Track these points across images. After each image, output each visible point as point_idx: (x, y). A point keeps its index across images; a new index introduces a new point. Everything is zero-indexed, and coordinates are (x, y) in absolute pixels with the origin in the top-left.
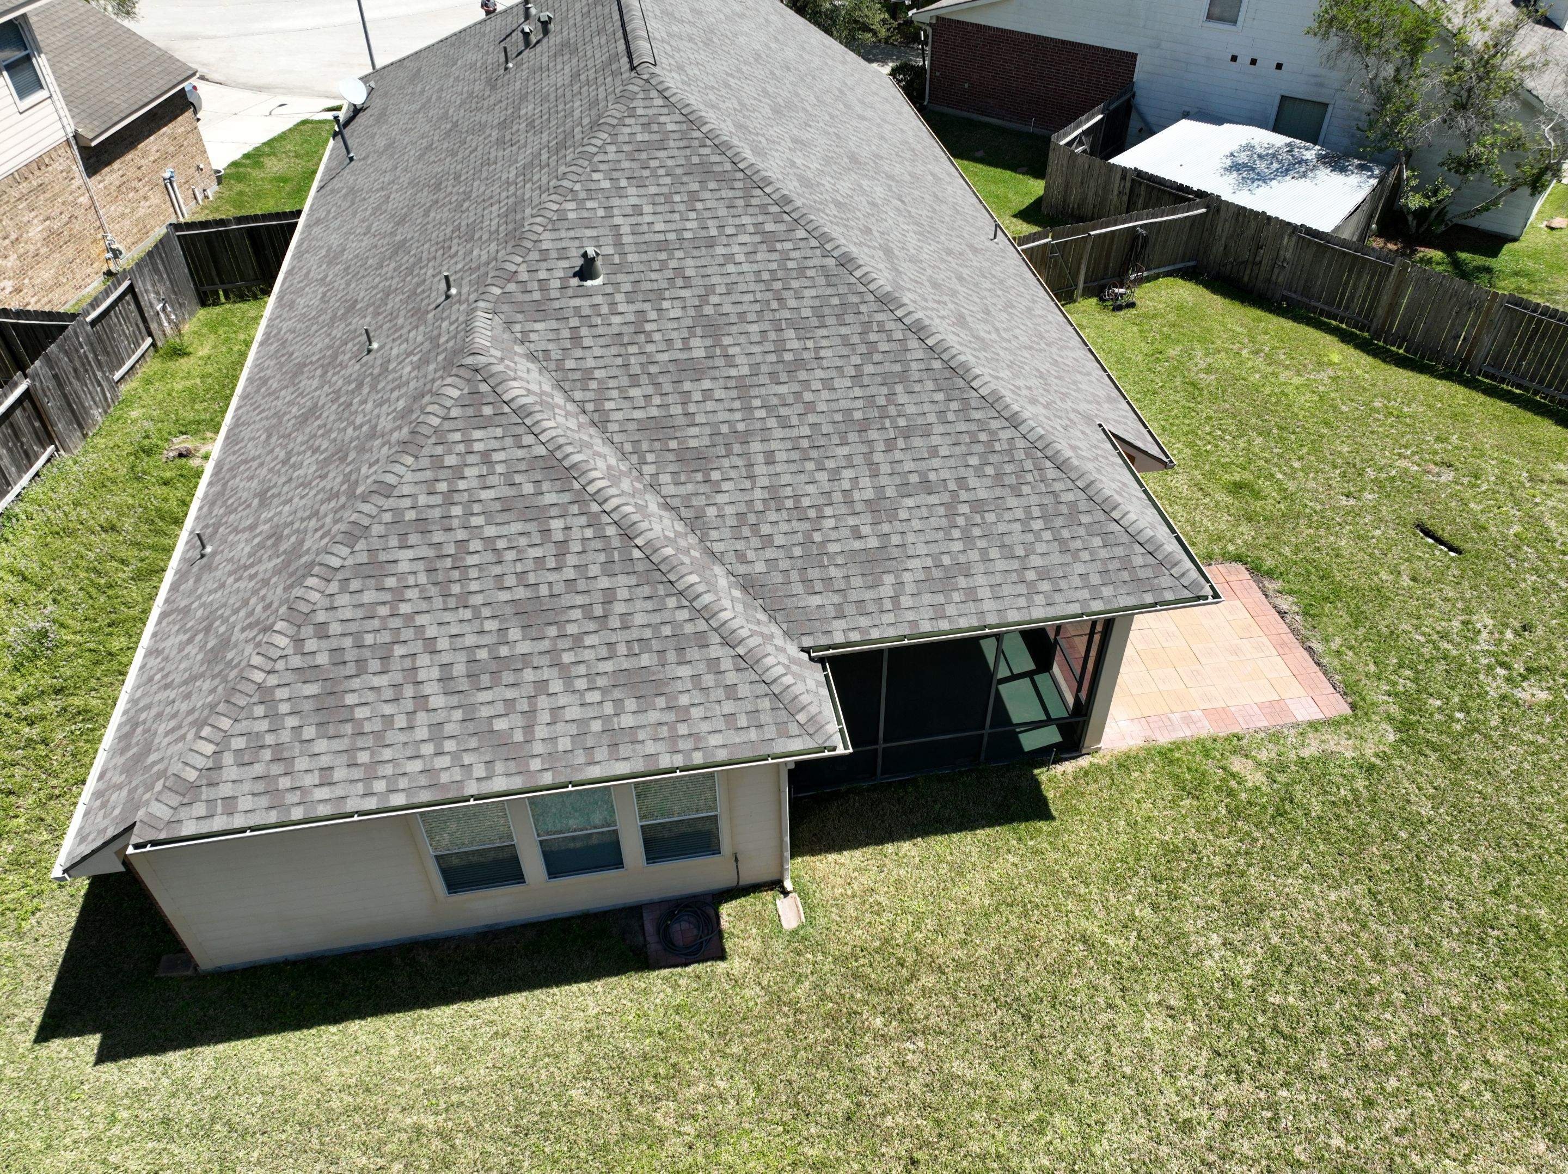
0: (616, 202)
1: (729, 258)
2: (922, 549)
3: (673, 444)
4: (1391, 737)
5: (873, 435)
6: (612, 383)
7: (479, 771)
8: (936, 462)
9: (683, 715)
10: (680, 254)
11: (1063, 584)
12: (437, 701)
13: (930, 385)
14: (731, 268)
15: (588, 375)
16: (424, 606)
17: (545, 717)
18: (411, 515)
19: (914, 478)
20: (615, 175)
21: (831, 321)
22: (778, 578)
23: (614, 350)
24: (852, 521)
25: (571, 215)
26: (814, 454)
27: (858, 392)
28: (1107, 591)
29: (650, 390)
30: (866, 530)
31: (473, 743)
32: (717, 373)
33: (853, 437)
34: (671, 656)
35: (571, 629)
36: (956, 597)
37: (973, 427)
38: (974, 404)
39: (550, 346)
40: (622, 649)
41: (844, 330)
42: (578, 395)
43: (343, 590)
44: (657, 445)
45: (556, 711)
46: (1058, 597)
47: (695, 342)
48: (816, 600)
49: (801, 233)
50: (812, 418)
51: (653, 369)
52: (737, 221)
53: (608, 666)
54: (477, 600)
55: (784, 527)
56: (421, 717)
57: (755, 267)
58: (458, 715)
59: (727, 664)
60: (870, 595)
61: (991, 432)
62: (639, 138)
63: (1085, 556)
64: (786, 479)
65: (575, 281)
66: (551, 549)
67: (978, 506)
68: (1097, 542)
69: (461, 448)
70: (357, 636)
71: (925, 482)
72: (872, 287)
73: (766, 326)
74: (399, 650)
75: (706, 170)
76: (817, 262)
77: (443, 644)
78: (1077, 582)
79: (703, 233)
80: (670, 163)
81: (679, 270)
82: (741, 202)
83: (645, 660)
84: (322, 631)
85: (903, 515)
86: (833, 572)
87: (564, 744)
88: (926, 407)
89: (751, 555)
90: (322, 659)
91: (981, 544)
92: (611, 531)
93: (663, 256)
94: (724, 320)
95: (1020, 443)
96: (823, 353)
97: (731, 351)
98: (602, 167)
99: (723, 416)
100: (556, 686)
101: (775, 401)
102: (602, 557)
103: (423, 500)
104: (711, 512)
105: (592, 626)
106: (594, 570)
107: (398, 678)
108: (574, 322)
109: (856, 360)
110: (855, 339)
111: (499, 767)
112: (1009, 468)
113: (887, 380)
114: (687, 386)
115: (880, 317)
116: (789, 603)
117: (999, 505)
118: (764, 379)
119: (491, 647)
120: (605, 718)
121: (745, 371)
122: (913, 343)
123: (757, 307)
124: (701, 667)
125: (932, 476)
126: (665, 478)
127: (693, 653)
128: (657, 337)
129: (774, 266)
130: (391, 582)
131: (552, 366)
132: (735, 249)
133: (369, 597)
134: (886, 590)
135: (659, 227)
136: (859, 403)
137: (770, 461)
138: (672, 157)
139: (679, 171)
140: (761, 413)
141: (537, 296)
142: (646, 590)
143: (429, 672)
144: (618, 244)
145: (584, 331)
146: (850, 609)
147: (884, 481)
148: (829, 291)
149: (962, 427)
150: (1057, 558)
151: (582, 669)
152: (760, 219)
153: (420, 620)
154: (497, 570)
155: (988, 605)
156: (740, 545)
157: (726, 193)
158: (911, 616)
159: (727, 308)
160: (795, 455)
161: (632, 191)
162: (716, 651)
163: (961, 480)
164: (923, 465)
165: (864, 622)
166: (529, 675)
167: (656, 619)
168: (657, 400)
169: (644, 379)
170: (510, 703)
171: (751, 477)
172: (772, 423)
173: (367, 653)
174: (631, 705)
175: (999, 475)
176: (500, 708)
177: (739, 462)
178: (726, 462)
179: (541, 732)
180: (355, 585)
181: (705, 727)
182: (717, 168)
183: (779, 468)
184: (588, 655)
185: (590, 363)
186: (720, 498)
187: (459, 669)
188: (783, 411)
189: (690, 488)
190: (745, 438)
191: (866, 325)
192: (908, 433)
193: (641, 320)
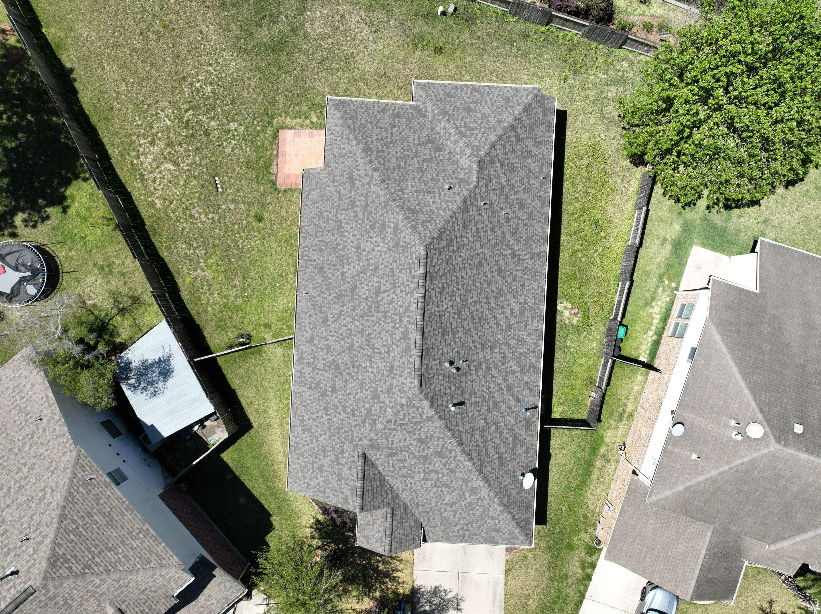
0: (439, 206)
1: (413, 186)
8: (377, 133)
9: (443, 90)
10: (425, 189)
11: (359, 105)
13: (372, 149)
14: (413, 184)
15: (452, 163)
17: (468, 94)
18: (492, 130)
19: (383, 130)
20: (437, 214)
21: (391, 167)
22: (418, 116)
23: (445, 168)
24: (399, 124)
26: (404, 139)
27: (390, 150)
28: (350, 103)
30: (397, 122)
32: (422, 159)
33: (394, 141)
34: (443, 99)
35: (462, 106)
36: (382, 107)
37: (366, 139)
38: (364, 143)
39: (459, 171)
40: (453, 102)
41: (389, 164)
42: (454, 159)
44: (438, 146)
45: (466, 95)
46: (361, 103)
47: (425, 167)
48: (411, 111)
49: (393, 190)
50: (402, 146)
51: (436, 162)
52: (408, 196)
53: (456, 99)
54: (480, 114)
55: (414, 125)
57: (406, 183)
58: (484, 96)
59: (433, 96)
60: (400, 111)
61: (362, 136)
62: (429, 224)
63: (352, 110)
64: (411, 135)
65: (452, 186)
66: (464, 120)
67: (371, 123)
68: (348, 112)
69: (481, 141)
70: (502, 111)
72: (379, 174)
73: (407, 168)
74: (495, 108)
75: (413, 212)
76: (391, 182)
77: (486, 108)
78: (356, 105)
79: (417, 194)
80: (422, 215)
81: (426, 185)
82: (406, 201)
83: (448, 99)
84: (509, 113)
85: (388, 124)
86: (406, 116)
88: (375, 144)
89: (423, 121)
90: (509, 108)
93: (429, 190)
106: (456, 115)
107: (495, 104)
109: (388, 157)
110: (387, 162)
111: (477, 88)
112: (361, 129)
113: (383, 152)
115: (379, 166)
116: (417, 111)
117: (366, 122)
118: (411, 156)
119: (477, 106)
120: (457, 91)
121: (415, 159)
122: (373, 159)
123: (409, 173)
124: (438, 96)
125: (379, 130)
126: (438, 139)
127: (439, 99)
128: (434, 170)
129: (402, 183)
130: (496, 119)
131: (459, 166)
132: (410, 189)
133: (500, 117)
134: (396, 111)
135: (428, 198)
136: (391, 147)
137: (414, 138)
138: (422, 217)
139: (420, 212)
140: (414, 149)
141: (461, 184)
142: (446, 110)
143: (489, 103)
144: (440, 194)
145: (451, 174)
146: (405, 109)
155: (376, 104)
156: (425, 123)
157: (409, 204)
159: (416, 174)
161: (434, 209)
162: (435, 98)
163: (373, 128)
164: (380, 133)
166: (471, 100)
167: (445, 105)
168: (437, 155)
169: (439, 160)
170: (474, 97)
171: (419, 136)
172: (412, 146)
173: (501, 108)
174: (452, 93)
175: (364, 128)
190: (419, 144)
191: (383, 164)
192: (382, 139)
193: (437, 175)
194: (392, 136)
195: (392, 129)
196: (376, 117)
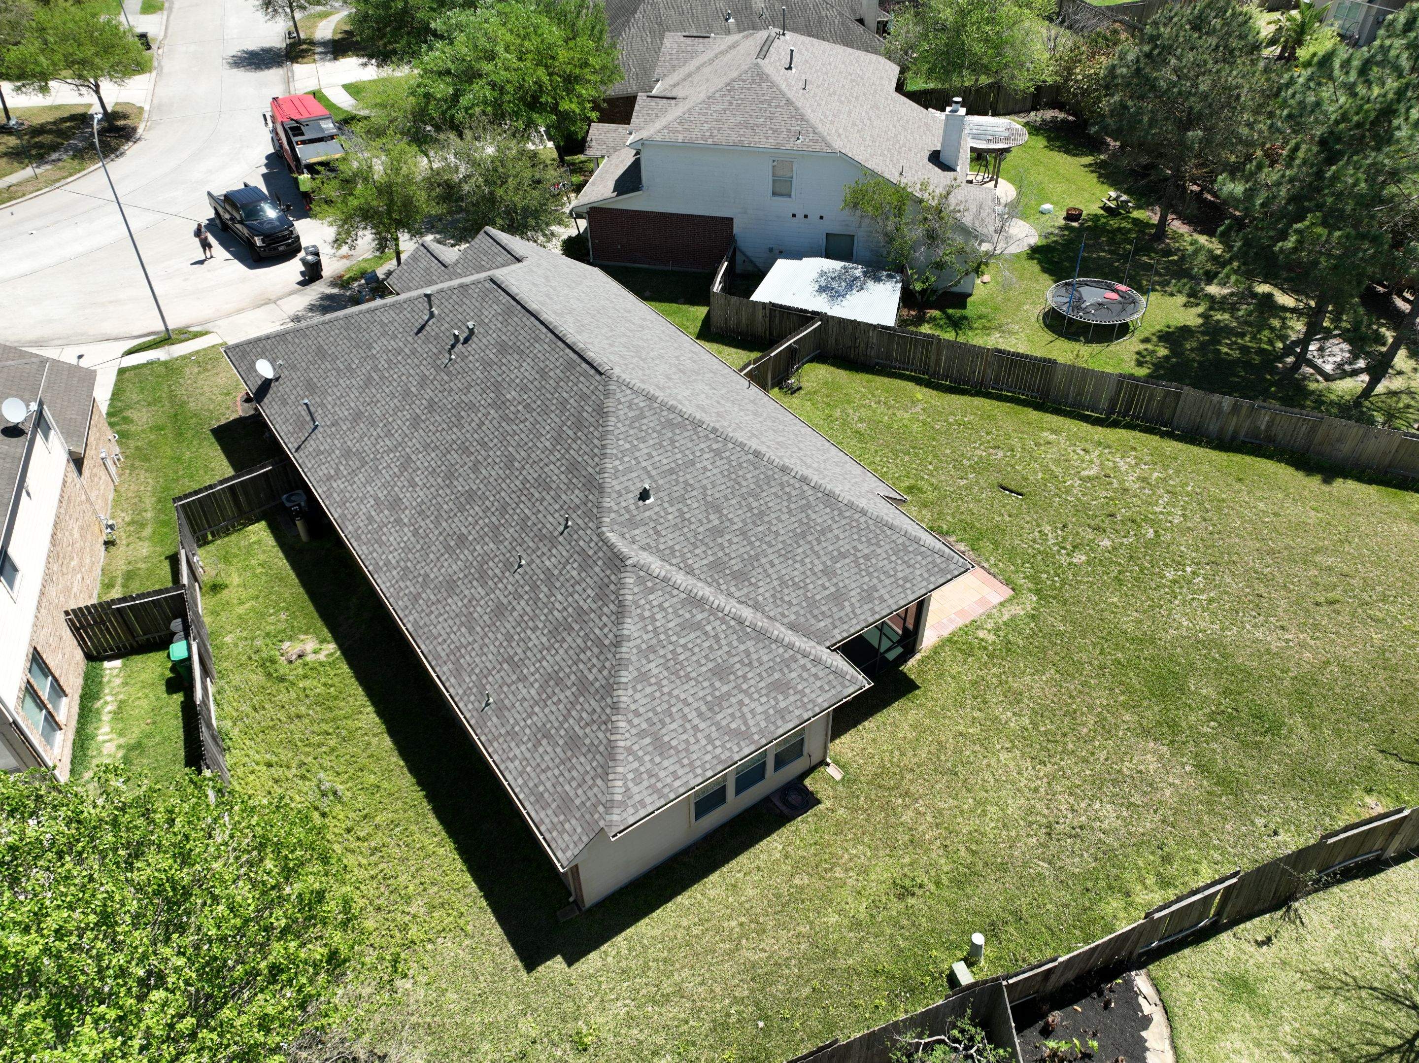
0: (637, 454)
1: (705, 469)
2: (854, 585)
3: (728, 572)
4: (1035, 598)
5: (810, 538)
6: (685, 550)
7: (736, 749)
8: (841, 543)
9: (802, 693)
10: (681, 473)
11: (915, 582)
12: (702, 726)
13: (822, 506)
14: (708, 474)
15: (672, 550)
16: (673, 686)
17: (749, 716)
18: (644, 646)
19: (835, 553)
20: (629, 439)
21: (765, 487)
22: (803, 620)
23: (678, 533)
24: (820, 582)
25: (620, 468)
26: (789, 556)
27: (793, 519)
28: (932, 579)
29: (704, 548)
30: (827, 584)
31: (727, 738)
32: (728, 530)
33: (801, 542)
34: (786, 670)
35: (740, 673)
36: (876, 602)
37: (848, 521)
38: (843, 509)
39: (648, 540)
40: (764, 674)
41: (773, 490)
42: (674, 561)
43: (635, 691)
44: (721, 574)
45: (752, 711)
46: (915, 588)
47: (712, 517)
48: (822, 624)
49: (730, 446)
50: (780, 539)
51: (700, 537)
52: (698, 448)
53: (762, 684)
54: (694, 675)
55: (794, 595)
56: (699, 735)
57: (719, 470)
58: (713, 728)
59: (809, 665)
60: (842, 614)
61: (857, 521)
62: (630, 415)
63: (917, 566)
64: (783, 572)
65: (641, 503)
66: (712, 641)
67: (867, 557)
68: (919, 558)
69: (647, 606)
70: (653, 710)
71: (840, 553)
72: (775, 464)
73: (739, 499)
74: (674, 710)
75: (670, 424)
76: (745, 458)
77: (690, 700)
78: (920, 579)
79: (686, 459)
80: (652, 425)
81: (686, 482)
82: (695, 437)
83: (777, 675)
84: (637, 714)
85: (839, 572)
86: (824, 608)
87: (763, 724)
88: (826, 517)
89: (786, 613)
90: (644, 726)
91: (876, 574)
92: (732, 623)
93: (674, 477)
94: (719, 502)
95: (871, 522)
96: (770, 505)
97: (730, 516)
98: (621, 436)
99: (742, 550)
100: (747, 701)
101: (761, 536)
102: (735, 637)
103: (645, 637)
104: (760, 598)
105: (748, 669)
106: (735, 643)
107: (680, 722)
108: (652, 525)
109: (785, 503)
110: (780, 493)
111: (742, 744)
112: (871, 536)
113: (803, 509)
114: (719, 540)
115: (785, 478)
116: (813, 629)
117: (874, 554)
118: (751, 526)
119: (712, 694)
120: (774, 707)
121: (741, 525)
122: (806, 488)
123: (729, 490)
124: (800, 671)
125: (842, 550)
126: (733, 589)
127: (794, 666)
128: (693, 520)
129: (727, 467)
130: (653, 680)
131: (654, 550)
132: (706, 463)
133: (648, 690)
134: (848, 609)
135: (665, 461)
136: (796, 525)
137: (773, 566)
138: (650, 421)
139: (658, 428)
140: (757, 544)
141: (627, 516)
142: (761, 645)
143: (692, 715)
144: (650, 477)
145: (659, 528)
146: (838, 623)
147: (824, 559)
148: (757, 472)
149: (844, 522)
150: (907, 571)
151: (753, 690)
152: (709, 443)
153: (675, 693)
154: (694, 658)
155: (891, 601)
156: (780, 610)
157: (687, 434)
158: (862, 617)
159: (717, 495)
160: (781, 559)
161: (642, 446)
162: (802, 661)
163: (854, 547)
164: (837, 545)
165: (845, 627)
166: (733, 700)
167: (771, 656)
168: (709, 552)
169: (698, 543)
170: (732, 715)
171: (769, 576)
172: (764, 546)
173: (662, 716)
174: (780, 697)
175: (869, 540)
176: (729, 719)
177: (760, 570)
178: (754, 573)
179: (751, 722)
180: (639, 687)
181: (813, 696)
182: (675, 421)
183: (778, 567)
184: (752, 682)
185: (670, 543)
186: (761, 590)
187: (704, 708)
188: (767, 539)
189: (746, 590)
190: (757, 558)
191: (781, 484)
192: (823, 532)
193: (682, 514)
194: (812, 548)
195: (824, 563)
196: (869, 574)
